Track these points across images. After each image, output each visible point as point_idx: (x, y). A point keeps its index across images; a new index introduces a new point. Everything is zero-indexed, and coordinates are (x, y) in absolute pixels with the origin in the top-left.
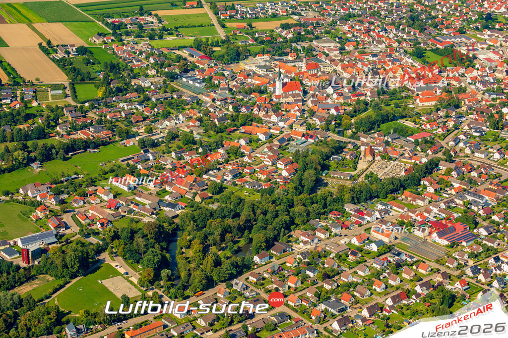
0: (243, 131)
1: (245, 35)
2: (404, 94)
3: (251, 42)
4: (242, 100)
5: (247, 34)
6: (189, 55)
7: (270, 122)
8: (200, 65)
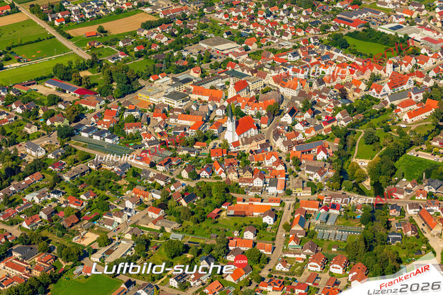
0: (232, 212)
1: (105, 47)
2: (376, 108)
3: (122, 57)
4: (188, 156)
5: (106, 44)
6: (58, 90)
7: (254, 189)
8: (88, 107)
